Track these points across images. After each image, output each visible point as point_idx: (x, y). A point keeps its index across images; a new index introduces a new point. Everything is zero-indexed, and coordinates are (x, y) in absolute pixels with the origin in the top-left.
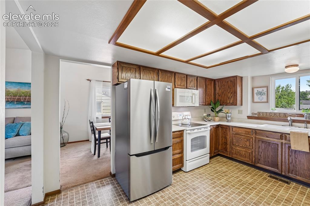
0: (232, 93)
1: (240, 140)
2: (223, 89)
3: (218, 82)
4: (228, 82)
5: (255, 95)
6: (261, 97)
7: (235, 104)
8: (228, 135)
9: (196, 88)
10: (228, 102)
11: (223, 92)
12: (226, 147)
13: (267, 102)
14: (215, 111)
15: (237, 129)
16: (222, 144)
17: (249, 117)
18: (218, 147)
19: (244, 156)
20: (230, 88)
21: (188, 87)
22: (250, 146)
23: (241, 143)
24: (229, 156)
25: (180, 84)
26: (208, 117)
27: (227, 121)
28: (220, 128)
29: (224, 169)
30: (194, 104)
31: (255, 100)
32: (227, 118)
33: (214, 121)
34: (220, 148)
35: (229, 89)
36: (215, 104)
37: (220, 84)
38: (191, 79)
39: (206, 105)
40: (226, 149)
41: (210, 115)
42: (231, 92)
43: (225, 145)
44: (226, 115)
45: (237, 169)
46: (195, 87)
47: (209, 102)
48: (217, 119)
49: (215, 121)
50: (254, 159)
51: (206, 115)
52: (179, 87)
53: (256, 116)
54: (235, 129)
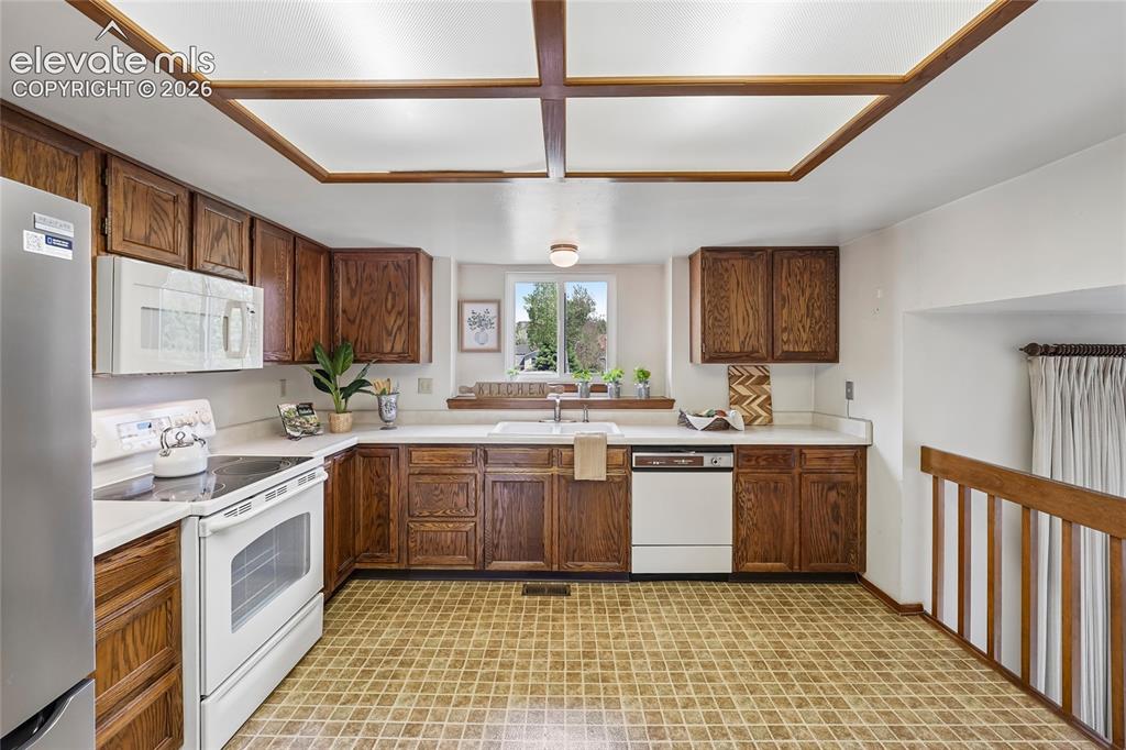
0: (400, 313)
1: (437, 493)
2: (366, 294)
3: (346, 262)
4: (386, 267)
5: (466, 325)
6: (482, 335)
7: (410, 355)
8: (392, 480)
9: (246, 275)
10: (387, 348)
11: (368, 308)
12: (384, 533)
13: (498, 350)
14: (332, 387)
15: (426, 454)
16: (366, 527)
17: (454, 404)
18: (351, 542)
19: (452, 547)
20: (394, 294)
21: (200, 263)
22: (467, 506)
23: (440, 503)
24: (394, 567)
25: (147, 238)
26: (301, 415)
27: (384, 424)
28: (359, 460)
29: (390, 634)
30: (238, 356)
31: (468, 344)
32: (381, 415)
33: (331, 430)
34: (359, 544)
35: (390, 297)
36: (332, 356)
37: (352, 271)
38: (216, 222)
39: (293, 362)
40: (383, 543)
41: (310, 405)
42: (396, 309)
43: (379, 525)
44: (380, 401)
45: (432, 610)
46: (240, 269)
47: (309, 350)
48: (343, 420)
49: (332, 432)
50: (480, 552)
51: (294, 406)
52: (137, 250)
53: (472, 396)
54: (419, 453)
